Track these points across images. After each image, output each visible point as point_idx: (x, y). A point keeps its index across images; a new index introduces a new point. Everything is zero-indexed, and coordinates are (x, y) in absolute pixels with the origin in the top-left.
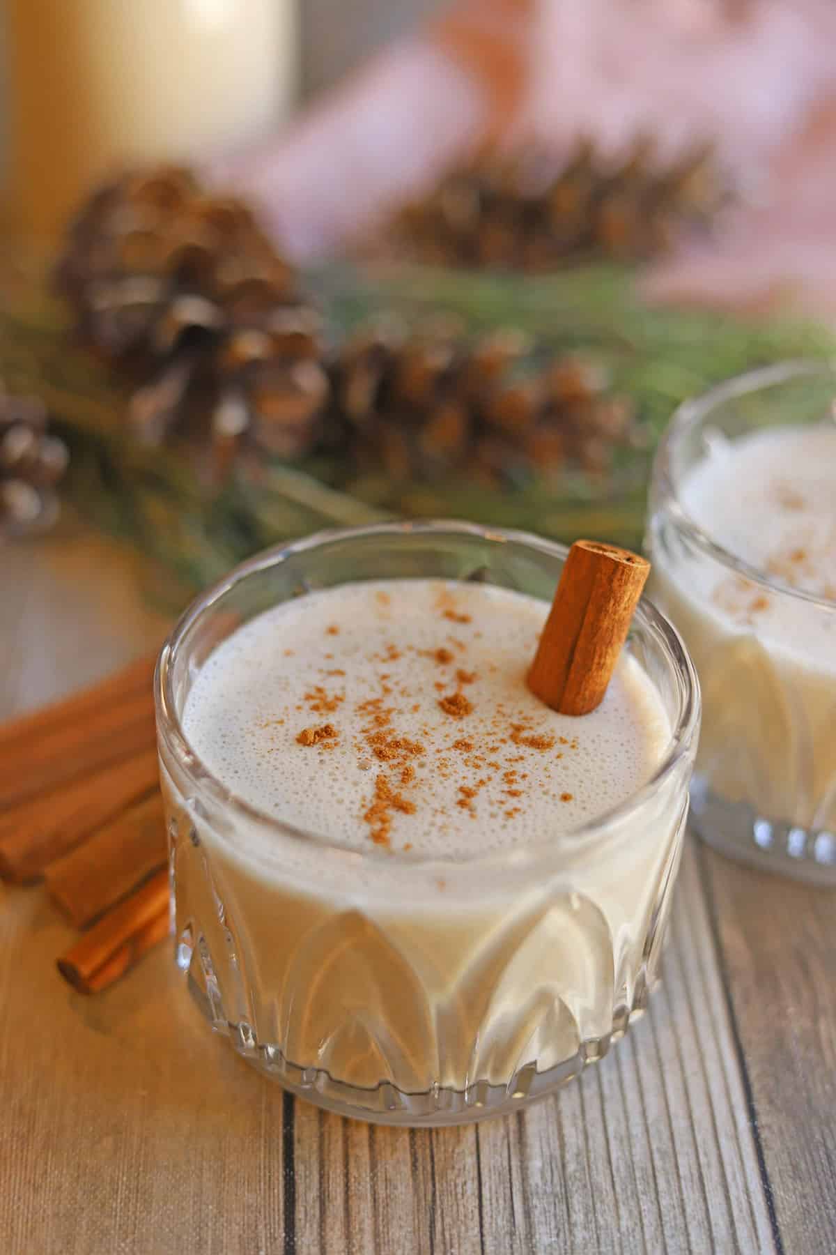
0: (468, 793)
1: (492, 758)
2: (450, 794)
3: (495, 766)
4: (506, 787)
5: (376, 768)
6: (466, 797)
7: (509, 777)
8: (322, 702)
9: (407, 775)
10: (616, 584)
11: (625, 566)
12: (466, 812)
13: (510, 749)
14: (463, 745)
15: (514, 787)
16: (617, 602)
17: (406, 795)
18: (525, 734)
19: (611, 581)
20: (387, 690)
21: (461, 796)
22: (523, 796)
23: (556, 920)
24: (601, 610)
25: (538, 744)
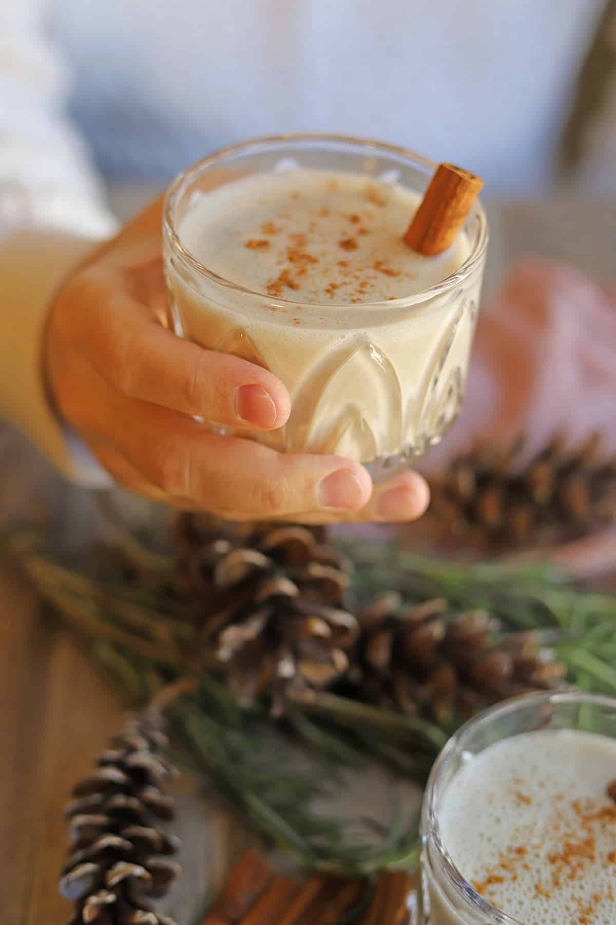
0: (334, 287)
1: (358, 274)
2: (324, 284)
3: (357, 278)
4: (359, 288)
5: (287, 265)
6: (331, 290)
7: (363, 284)
8: (270, 229)
9: (302, 272)
10: (458, 190)
11: (466, 181)
12: (329, 295)
13: (372, 272)
14: (343, 264)
15: (364, 289)
16: (459, 201)
17: (297, 281)
18: (384, 267)
19: (455, 188)
20: (312, 231)
21: (330, 287)
22: (367, 295)
23: (358, 357)
24: (447, 204)
25: (389, 273)
